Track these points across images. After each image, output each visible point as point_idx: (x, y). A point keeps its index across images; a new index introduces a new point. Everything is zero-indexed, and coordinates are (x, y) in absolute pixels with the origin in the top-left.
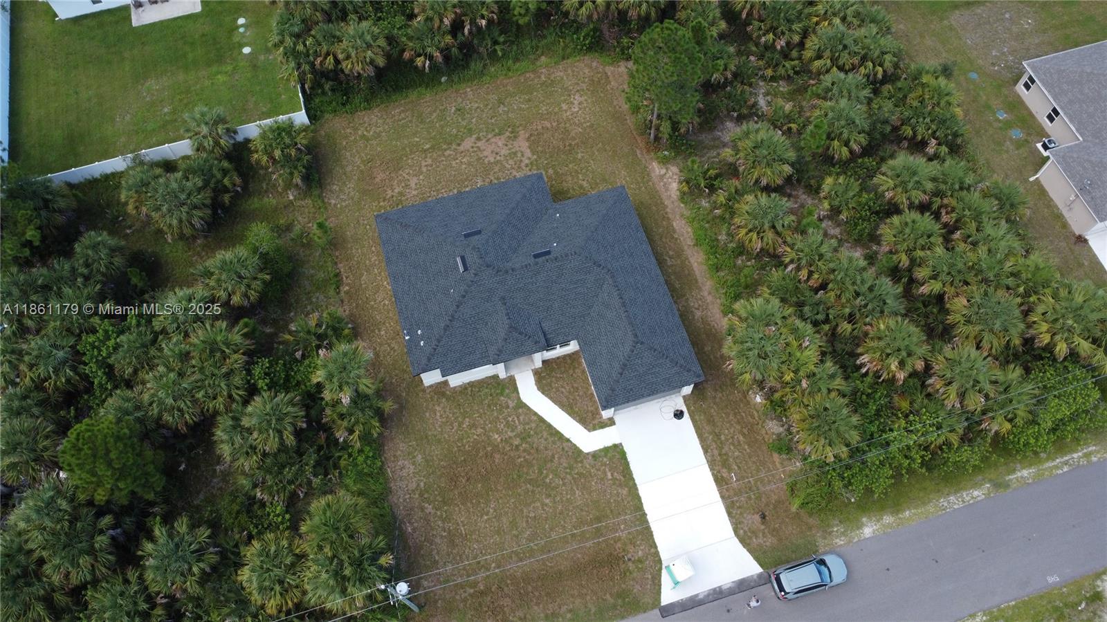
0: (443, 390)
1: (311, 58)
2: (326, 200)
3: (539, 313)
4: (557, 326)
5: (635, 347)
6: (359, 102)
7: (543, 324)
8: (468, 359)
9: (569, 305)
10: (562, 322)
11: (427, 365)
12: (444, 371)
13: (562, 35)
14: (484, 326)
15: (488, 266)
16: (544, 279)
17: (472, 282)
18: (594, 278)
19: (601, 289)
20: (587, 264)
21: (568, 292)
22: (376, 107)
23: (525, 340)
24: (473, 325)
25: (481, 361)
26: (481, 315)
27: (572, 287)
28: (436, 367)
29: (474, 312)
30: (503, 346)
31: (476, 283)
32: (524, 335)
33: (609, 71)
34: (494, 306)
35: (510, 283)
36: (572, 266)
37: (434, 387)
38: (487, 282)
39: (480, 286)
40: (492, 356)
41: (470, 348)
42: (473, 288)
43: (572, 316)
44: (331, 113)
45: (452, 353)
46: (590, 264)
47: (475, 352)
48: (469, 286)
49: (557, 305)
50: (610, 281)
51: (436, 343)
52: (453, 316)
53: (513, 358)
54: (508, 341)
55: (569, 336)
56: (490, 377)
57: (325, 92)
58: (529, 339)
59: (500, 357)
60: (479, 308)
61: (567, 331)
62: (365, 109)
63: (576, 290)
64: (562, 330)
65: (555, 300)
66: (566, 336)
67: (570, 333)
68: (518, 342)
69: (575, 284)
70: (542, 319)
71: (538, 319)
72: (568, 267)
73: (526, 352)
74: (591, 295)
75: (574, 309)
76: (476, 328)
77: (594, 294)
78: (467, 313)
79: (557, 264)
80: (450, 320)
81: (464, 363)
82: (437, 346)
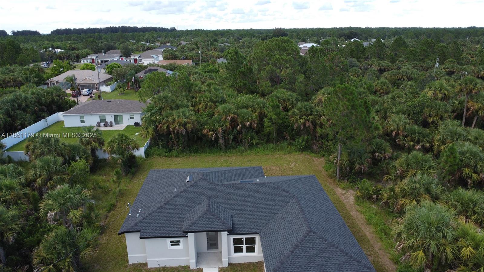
0: (141, 268)
2: (132, 181)
3: (233, 211)
4: (246, 221)
5: (308, 234)
6: (174, 153)
7: (234, 218)
8: (166, 229)
9: (259, 210)
10: (250, 219)
11: (132, 227)
12: (143, 233)
13: (290, 144)
14: (188, 211)
15: (206, 179)
16: (243, 192)
17: (191, 185)
18: (282, 198)
19: (286, 205)
20: (278, 190)
21: (260, 203)
22: (182, 157)
23: (216, 220)
24: (180, 209)
25: (176, 233)
26: (189, 204)
27: (263, 200)
28: (139, 230)
29: (184, 202)
30: (196, 221)
31: (193, 186)
32: (215, 217)
33: (315, 159)
34: (201, 201)
35: (218, 191)
36: (267, 189)
37: (135, 265)
38: (201, 187)
39: (196, 188)
40: (185, 226)
41: (172, 223)
42: (190, 189)
43: (259, 217)
44: (157, 155)
45: (156, 223)
46: (281, 190)
47: (173, 226)
48: (188, 188)
49: (249, 209)
50: (294, 200)
51: (147, 215)
52: (168, 202)
53: (202, 230)
54: (201, 218)
55: (254, 229)
56: (183, 267)
57: (159, 147)
58: (219, 220)
59: (191, 227)
60: (189, 200)
61: (253, 226)
62: (176, 156)
63: (267, 202)
64: (249, 225)
65: (248, 206)
66: (251, 229)
67: (255, 228)
68: (209, 220)
69: (267, 199)
70: (235, 215)
71: (231, 214)
72: (264, 189)
73: (214, 228)
74: (277, 207)
75: (262, 213)
76: (182, 211)
77: (280, 207)
78: (179, 201)
79: (256, 186)
80: (165, 204)
81: (162, 231)
82: (147, 217)
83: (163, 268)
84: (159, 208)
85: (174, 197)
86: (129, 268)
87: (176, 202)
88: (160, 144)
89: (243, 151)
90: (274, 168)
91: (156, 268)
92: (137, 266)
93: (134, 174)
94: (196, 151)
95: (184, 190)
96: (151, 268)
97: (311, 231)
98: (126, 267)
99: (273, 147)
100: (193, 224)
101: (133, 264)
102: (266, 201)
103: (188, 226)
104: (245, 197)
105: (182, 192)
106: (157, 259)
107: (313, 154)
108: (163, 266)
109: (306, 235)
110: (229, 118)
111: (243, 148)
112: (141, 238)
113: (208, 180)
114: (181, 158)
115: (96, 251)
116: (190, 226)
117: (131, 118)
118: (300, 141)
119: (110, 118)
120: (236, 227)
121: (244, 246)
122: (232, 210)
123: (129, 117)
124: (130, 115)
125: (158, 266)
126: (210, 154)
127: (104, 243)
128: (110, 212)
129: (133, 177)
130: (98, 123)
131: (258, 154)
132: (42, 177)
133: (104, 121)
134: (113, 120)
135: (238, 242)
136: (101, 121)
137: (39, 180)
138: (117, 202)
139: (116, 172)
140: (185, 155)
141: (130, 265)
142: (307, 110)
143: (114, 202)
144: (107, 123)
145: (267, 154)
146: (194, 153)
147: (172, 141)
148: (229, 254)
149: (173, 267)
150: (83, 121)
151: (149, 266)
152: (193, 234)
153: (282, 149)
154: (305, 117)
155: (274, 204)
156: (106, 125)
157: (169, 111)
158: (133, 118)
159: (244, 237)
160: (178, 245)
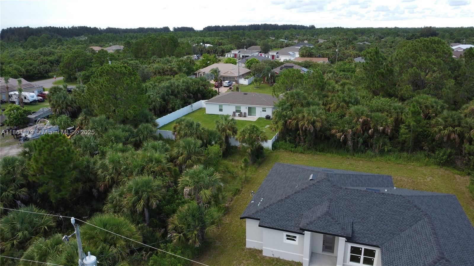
0: (257, 255)
1: (287, 118)
2: (258, 170)
3: (355, 218)
4: (367, 231)
5: (439, 260)
6: (300, 149)
7: (354, 225)
8: (284, 223)
9: (383, 222)
10: (372, 230)
11: (253, 214)
12: (263, 222)
13: (429, 156)
14: (307, 209)
15: (329, 181)
16: (368, 200)
17: (314, 184)
18: (411, 214)
19: (416, 223)
20: (408, 205)
21: (385, 215)
22: (308, 154)
23: (335, 224)
24: (300, 206)
25: (293, 228)
26: (309, 203)
27: (390, 213)
28: (259, 218)
29: (305, 199)
30: (314, 221)
31: (315, 186)
32: (335, 220)
33: (456, 176)
34: (322, 201)
35: (340, 194)
36: (395, 201)
37: (252, 250)
38: (324, 188)
39: (318, 188)
40: (303, 223)
41: (290, 217)
42: (312, 187)
43: (382, 230)
44: (284, 149)
45: (275, 215)
46: (411, 205)
47: (292, 221)
48: (310, 186)
49: (372, 219)
50: (426, 220)
51: (268, 205)
52: (289, 196)
53: (319, 231)
54: (320, 219)
55: (375, 242)
56: (296, 262)
57: (286, 141)
58: (338, 224)
59: (308, 226)
60: (310, 199)
61: (374, 238)
62: (301, 153)
63: (393, 216)
64: (370, 236)
65: (371, 215)
66: (372, 241)
67: (377, 240)
68: (328, 222)
69: (394, 212)
70: (356, 222)
71: (352, 221)
72: (392, 201)
73: (332, 231)
74: (405, 223)
75: (386, 227)
76: (301, 208)
77: (408, 224)
78: (299, 198)
79: (383, 196)
80: (286, 198)
81: (280, 224)
82: (268, 207)
83: (276, 258)
84: (279, 201)
85: (296, 193)
86: (245, 251)
87: (297, 198)
88: (288, 138)
89: (372, 157)
90: (406, 180)
91: (270, 258)
92: (253, 251)
93: (260, 164)
94: (322, 150)
95: (306, 188)
96: (266, 257)
97: (443, 258)
98: (243, 250)
99: (407, 157)
100: (311, 223)
101: (250, 249)
102: (393, 214)
103: (306, 224)
104: (369, 206)
105: (303, 189)
106: (272, 249)
107: (456, 171)
108: (277, 257)
109: (436, 260)
110: (360, 120)
111: (373, 154)
112: (259, 226)
113: (331, 181)
114: (306, 155)
115: (219, 229)
116: (308, 224)
117: (263, 111)
118: (441, 154)
119: (244, 109)
120: (356, 235)
121: (362, 257)
122: (353, 217)
123: (261, 110)
124: (263, 108)
125: (272, 256)
126: (336, 155)
127: (227, 224)
128: (235, 195)
129: (259, 166)
130: (234, 113)
131: (389, 162)
132: (183, 156)
133: (239, 111)
134: (247, 111)
135: (355, 250)
136: (237, 111)
137: (180, 158)
138: (242, 188)
139: (244, 160)
140: (311, 153)
141: (247, 248)
142: (454, 120)
143: (239, 187)
144: (241, 113)
145: (399, 164)
146: (320, 152)
147: (299, 138)
148: (344, 260)
149: (286, 260)
150: (221, 110)
151: (264, 254)
152: (310, 232)
153: (418, 160)
154: (451, 128)
155: (402, 220)
156: (240, 115)
157: (300, 108)
158: (265, 111)
159: (363, 247)
160: (294, 240)
